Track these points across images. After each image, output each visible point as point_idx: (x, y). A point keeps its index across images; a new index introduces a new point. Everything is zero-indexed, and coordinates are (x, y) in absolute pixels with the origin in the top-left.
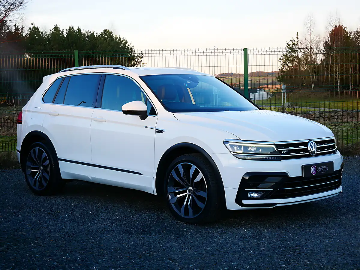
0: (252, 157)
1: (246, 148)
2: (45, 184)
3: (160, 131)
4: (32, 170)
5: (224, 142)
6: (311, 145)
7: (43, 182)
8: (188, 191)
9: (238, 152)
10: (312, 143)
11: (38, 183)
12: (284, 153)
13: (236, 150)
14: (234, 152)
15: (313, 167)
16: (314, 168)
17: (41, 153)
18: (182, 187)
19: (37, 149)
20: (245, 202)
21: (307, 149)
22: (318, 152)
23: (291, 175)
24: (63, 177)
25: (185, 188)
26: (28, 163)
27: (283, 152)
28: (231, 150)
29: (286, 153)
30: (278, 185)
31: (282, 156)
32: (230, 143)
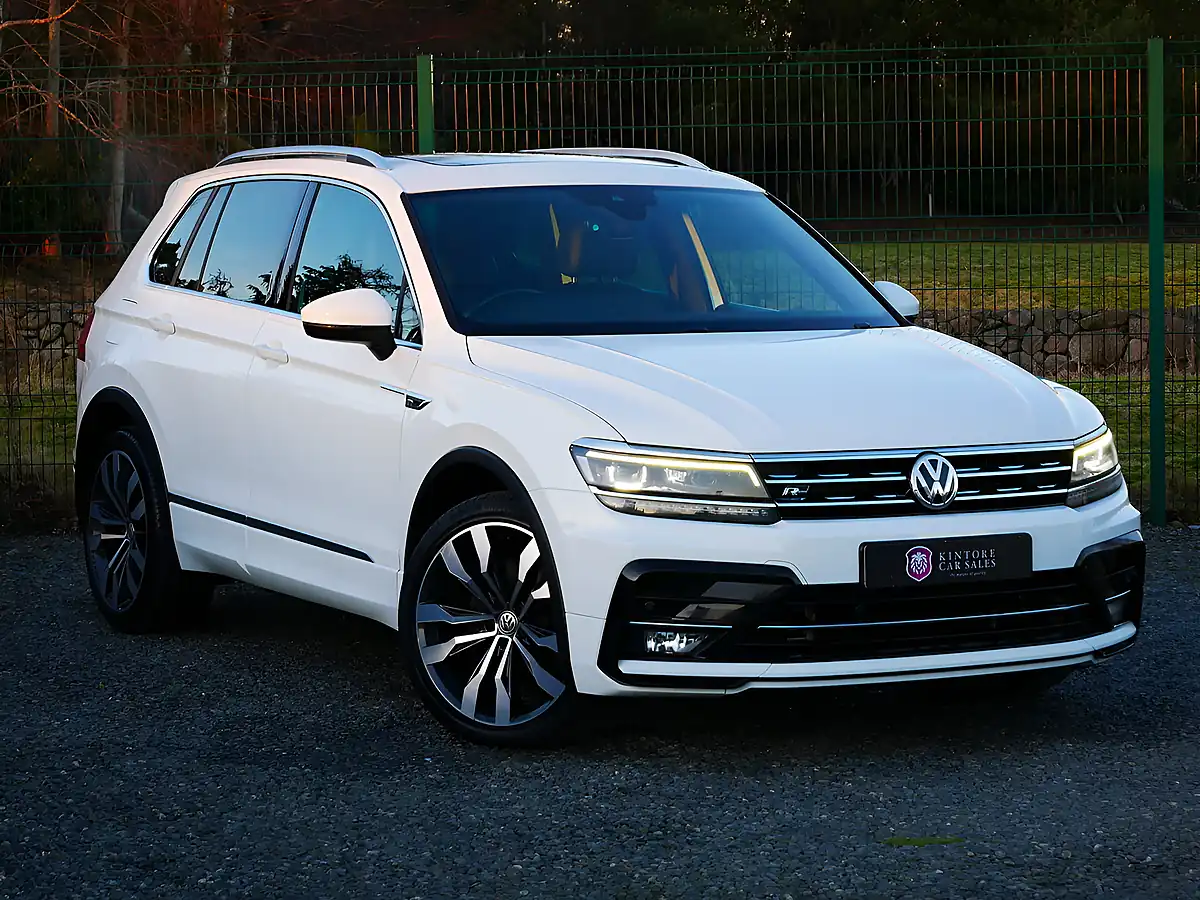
0: (665, 508)
1: (656, 474)
2: (134, 590)
3: (415, 403)
4: (104, 537)
5: (576, 450)
6: (923, 469)
7: (131, 582)
8: (496, 625)
9: (618, 485)
10: (934, 463)
11: (117, 586)
12: (789, 494)
13: (612, 479)
14: (600, 488)
15: (914, 552)
16: (919, 557)
17: (126, 471)
18: (480, 608)
19: (116, 454)
20: (627, 667)
21: (907, 483)
22: (958, 496)
23: (807, 578)
24: (186, 564)
25: (488, 612)
26: (95, 510)
27: (786, 492)
28: (591, 480)
29: (799, 495)
30: (754, 611)
31: (779, 505)
32: (590, 454)
